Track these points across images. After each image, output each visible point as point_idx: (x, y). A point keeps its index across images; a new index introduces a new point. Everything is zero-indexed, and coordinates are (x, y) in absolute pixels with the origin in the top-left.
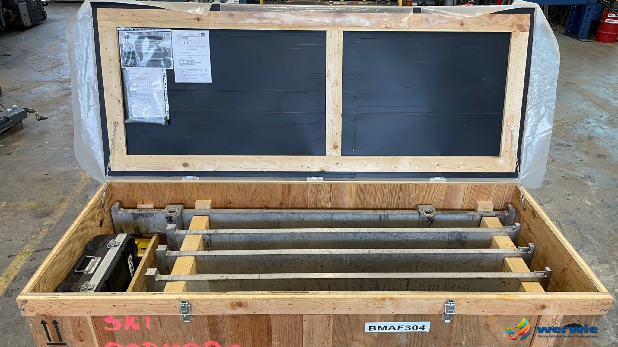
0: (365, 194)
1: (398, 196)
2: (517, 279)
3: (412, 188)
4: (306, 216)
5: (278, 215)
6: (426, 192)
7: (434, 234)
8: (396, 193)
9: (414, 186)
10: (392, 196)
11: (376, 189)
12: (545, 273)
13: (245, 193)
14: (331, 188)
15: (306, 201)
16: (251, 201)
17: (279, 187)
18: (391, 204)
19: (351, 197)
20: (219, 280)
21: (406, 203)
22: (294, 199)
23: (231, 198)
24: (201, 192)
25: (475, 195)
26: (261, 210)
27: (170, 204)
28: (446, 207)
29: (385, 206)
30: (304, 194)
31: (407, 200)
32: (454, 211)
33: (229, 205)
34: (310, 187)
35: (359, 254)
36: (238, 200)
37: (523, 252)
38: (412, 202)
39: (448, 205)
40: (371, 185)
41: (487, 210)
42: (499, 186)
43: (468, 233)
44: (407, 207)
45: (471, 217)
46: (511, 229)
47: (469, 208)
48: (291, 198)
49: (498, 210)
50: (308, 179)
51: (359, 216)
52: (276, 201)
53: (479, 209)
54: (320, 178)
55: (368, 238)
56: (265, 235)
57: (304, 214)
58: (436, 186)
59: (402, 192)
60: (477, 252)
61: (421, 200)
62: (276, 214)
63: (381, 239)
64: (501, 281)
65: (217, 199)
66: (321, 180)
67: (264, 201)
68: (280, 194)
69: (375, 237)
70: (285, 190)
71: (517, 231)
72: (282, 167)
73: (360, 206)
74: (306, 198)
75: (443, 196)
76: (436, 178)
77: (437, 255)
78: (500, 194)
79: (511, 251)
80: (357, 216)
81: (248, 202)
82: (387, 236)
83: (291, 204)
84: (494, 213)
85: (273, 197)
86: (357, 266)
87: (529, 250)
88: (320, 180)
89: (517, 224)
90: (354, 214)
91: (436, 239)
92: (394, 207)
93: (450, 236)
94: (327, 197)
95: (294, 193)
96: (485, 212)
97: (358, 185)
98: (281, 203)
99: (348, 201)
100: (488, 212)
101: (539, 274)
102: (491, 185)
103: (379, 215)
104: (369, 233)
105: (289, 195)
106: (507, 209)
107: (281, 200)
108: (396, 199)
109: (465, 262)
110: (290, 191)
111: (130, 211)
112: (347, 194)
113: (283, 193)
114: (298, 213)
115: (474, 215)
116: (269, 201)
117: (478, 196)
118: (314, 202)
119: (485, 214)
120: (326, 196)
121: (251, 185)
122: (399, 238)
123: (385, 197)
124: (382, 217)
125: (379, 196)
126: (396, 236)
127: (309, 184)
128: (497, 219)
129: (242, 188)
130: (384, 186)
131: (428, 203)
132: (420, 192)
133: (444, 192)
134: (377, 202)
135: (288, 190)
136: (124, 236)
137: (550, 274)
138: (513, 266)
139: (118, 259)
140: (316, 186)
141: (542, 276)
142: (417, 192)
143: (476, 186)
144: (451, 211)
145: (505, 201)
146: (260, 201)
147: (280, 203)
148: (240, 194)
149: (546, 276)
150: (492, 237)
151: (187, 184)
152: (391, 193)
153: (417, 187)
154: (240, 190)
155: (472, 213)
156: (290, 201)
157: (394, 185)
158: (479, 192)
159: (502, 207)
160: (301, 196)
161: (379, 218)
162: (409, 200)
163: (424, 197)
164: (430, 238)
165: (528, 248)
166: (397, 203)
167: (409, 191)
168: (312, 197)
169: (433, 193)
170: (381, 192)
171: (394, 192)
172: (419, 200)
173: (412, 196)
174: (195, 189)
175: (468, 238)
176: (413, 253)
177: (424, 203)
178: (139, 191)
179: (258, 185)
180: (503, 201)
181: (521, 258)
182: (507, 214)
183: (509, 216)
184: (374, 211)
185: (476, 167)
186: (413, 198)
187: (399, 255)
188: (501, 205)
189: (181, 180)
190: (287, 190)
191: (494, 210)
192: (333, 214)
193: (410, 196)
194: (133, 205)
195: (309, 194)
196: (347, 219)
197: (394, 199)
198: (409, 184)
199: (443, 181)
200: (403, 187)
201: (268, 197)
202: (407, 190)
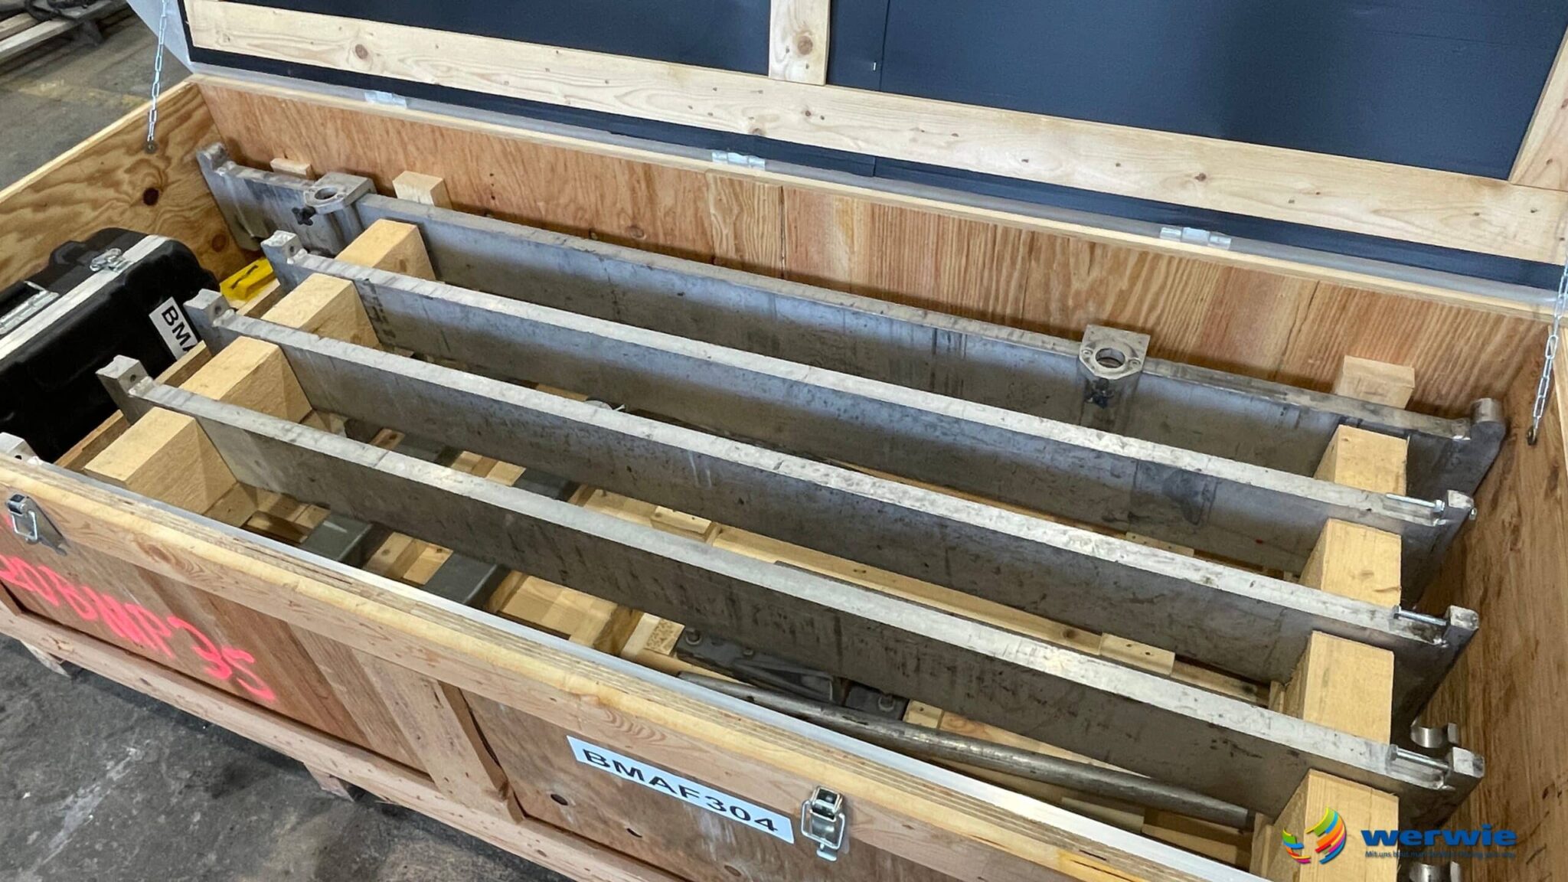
0: (899, 242)
1: (1022, 274)
2: (1294, 753)
3: (1077, 256)
5: (606, 262)
6: (1134, 280)
7: (1079, 454)
8: (1013, 263)
9: (1086, 248)
10: (999, 271)
11: (941, 236)
13: (526, 171)
14: (782, 201)
15: (709, 234)
16: (547, 202)
17: (617, 166)
18: (997, 298)
19: (852, 247)
21: (1054, 306)
22: (669, 219)
23: (490, 180)
24: (411, 148)
25: (1340, 329)
27: (340, 170)
28: (1212, 352)
29: (972, 301)
30: (697, 209)
31: (1056, 294)
32: (1230, 377)
33: (492, 201)
34: (713, 186)
36: (513, 194)
37: (1409, 635)
38: (1076, 307)
39: (1220, 344)
40: (922, 215)
41: (1375, 400)
42: (1464, 313)
43: (1219, 481)
44: (1055, 319)
45: (1293, 416)
47: (1306, 372)
48: (660, 214)
50: (714, 155)
51: (862, 322)
52: (619, 215)
53: (1343, 388)
54: (753, 160)
55: (833, 410)
58: (1175, 263)
59: (1038, 260)
60: (1196, 577)
61: (1108, 307)
62: (602, 258)
63: (878, 421)
64: (1216, 735)
65: (456, 176)
66: (755, 168)
67: (581, 208)
68: (625, 193)
69: (857, 412)
70: (638, 182)
71: (1448, 527)
72: (627, 99)
73: (884, 285)
74: (706, 225)
75: (1201, 310)
76: (1189, 230)
78: (1463, 347)
79: (1356, 611)
80: (853, 317)
81: (541, 204)
82: (901, 419)
83: (665, 234)
84: (1401, 420)
85: (608, 201)
86: (741, 502)
87: (1442, 631)
88: (753, 166)
89: (1459, 500)
90: (841, 309)
92: (1009, 311)
93: (1140, 476)
94: (771, 229)
95: (666, 199)
96: (1364, 405)
97: (873, 206)
98: (634, 227)
99: (845, 262)
100: (1376, 411)
101: (1413, 770)
102: (1425, 306)
105: (652, 199)
106: (1467, 414)
107: (630, 212)
108: (1014, 284)
110: (654, 191)
112: (838, 236)
113: (633, 190)
114: (665, 271)
115: (1305, 411)
116: (597, 211)
117: (1354, 341)
118: (732, 242)
119: (1357, 414)
120: (769, 227)
121: (536, 147)
123: (973, 270)
125: (951, 262)
127: (710, 176)
128: (1399, 448)
129: (516, 153)
130: (968, 229)
131: (1140, 324)
132: (1111, 271)
133: (1208, 291)
134: (945, 279)
135: (648, 187)
138: (1325, 683)
140: (734, 185)
141: (1425, 778)
142: (1096, 273)
143: (1350, 293)
144: (1218, 374)
145: (1478, 380)
146: (572, 207)
147: (630, 223)
148: (514, 173)
149: (1440, 785)
150: (1324, 523)
151: (373, 115)
152: (995, 260)
153: (1098, 252)
154: (511, 158)
155: (1303, 399)
156: (659, 224)
157: (1006, 231)
158: (1363, 317)
160: (690, 213)
161: (931, 344)
162: (1064, 298)
163: (1123, 297)
165: (1442, 623)
166: (1017, 300)
167: (1066, 265)
168: (725, 221)
169: (1163, 287)
170: (959, 251)
171: (1008, 257)
172: (1101, 304)
173: (1076, 285)
174: (391, 134)
175: (1217, 502)
177: (1123, 319)
179: (557, 151)
180: (1467, 379)
181: (1391, 654)
182: (1457, 438)
184: (920, 312)
185: (1376, 212)
186: (1078, 293)
189: (364, 100)
190: (643, 185)
192: (772, 296)
193: (1068, 283)
195: (712, 211)
197: (1008, 283)
198: (1067, 238)
199: (1218, 249)
200: (1043, 243)
201: (593, 199)
202: (1059, 256)
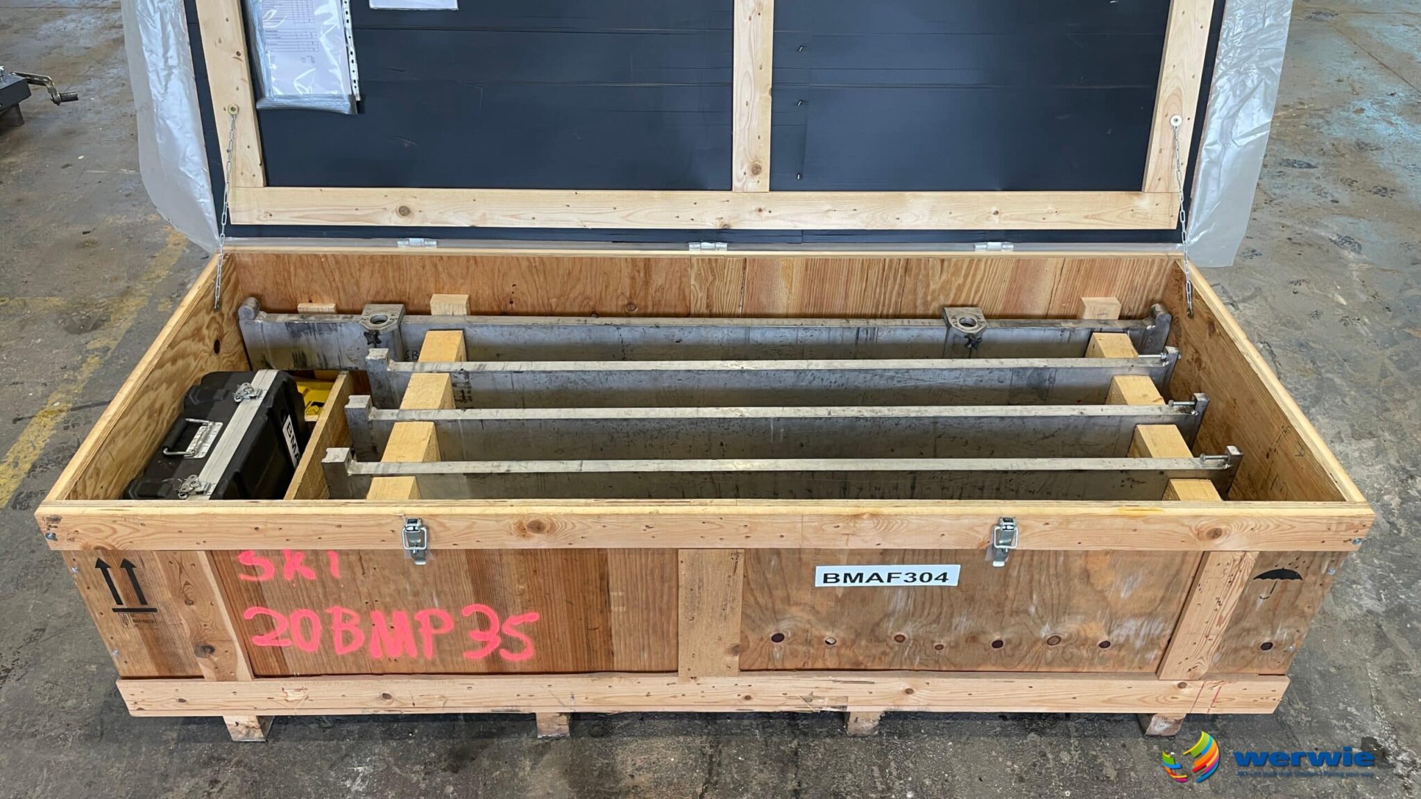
0: (823, 281)
1: (900, 285)
2: (1162, 472)
3: (933, 267)
4: (686, 333)
5: (622, 329)
6: (966, 276)
7: (980, 373)
8: (895, 279)
9: (939, 262)
10: (886, 287)
11: (850, 272)
12: (1226, 459)
13: (545, 278)
14: (745, 268)
15: (688, 299)
16: (559, 298)
17: (623, 264)
18: (884, 305)
19: (791, 289)
20: (491, 474)
21: (919, 302)
22: (659, 294)
23: (513, 289)
24: (444, 276)
25: (1078, 284)
26: (583, 319)
27: (373, 302)
28: (1010, 312)
29: (868, 310)
30: (681, 284)
31: (920, 295)
32: (1029, 321)
33: (510, 306)
34: (695, 266)
35: (806, 418)
36: (529, 295)
37: (1180, 413)
38: (933, 300)
39: (1015, 305)
40: (838, 260)
41: (1103, 318)
42: (1136, 261)
43: (1057, 369)
44: (920, 311)
45: (1067, 334)
46: (1158, 361)
47: (1062, 312)
48: (651, 291)
49: (1129, 318)
50: (691, 246)
51: (809, 334)
52: (618, 298)
53: (1087, 315)
54: (718, 245)
55: (826, 383)
56: (594, 375)
57: (682, 328)
58: (989, 262)
59: (910, 276)
60: (1076, 413)
61: (952, 296)
62: (618, 327)
63: (856, 383)
64: (1124, 476)
65: (480, 291)
66: (721, 250)
67: (588, 298)
68: (627, 281)
69: (843, 380)
70: (639, 272)
71: (1170, 365)
72: (631, 218)
73: (811, 311)
74: (687, 293)
75: (1004, 286)
76: (990, 244)
77: (984, 420)
78: (1138, 280)
79: (1153, 409)
80: (804, 332)
81: (553, 301)
82: (872, 379)
83: (653, 306)
84: (1120, 325)
85: (611, 288)
86: (802, 445)
87: (1194, 407)
88: (718, 249)
89: (1172, 350)
90: (796, 328)
91: (982, 384)
92: (891, 311)
93: (1015, 378)
94: (734, 288)
95: (658, 279)
96: (1099, 321)
97: (807, 260)
98: (630, 304)
99: (784, 300)
100: (1106, 322)
101: (1212, 462)
102: (1118, 260)
103: (855, 332)
104: (829, 370)
105: (647, 283)
106: (1151, 314)
107: (628, 294)
108: (895, 293)
109: (1047, 435)
110: (650, 275)
111: (282, 318)
112: (782, 284)
113: (633, 278)
114: (669, 327)
115: (1073, 330)
116: (601, 298)
117: (1086, 286)
118: (704, 301)
119: (1099, 326)
121: (558, 259)
122: (899, 382)
123: (869, 289)
124: (862, 335)
125: (855, 288)
126: (892, 378)
127: (694, 260)
128: (1126, 338)
129: (538, 267)
130: (867, 264)
131: (970, 303)
132: (952, 275)
133: (1008, 274)
134: (851, 299)
135: (645, 274)
136: (272, 374)
137: (1236, 461)
138: (1155, 445)
139: (259, 426)
140: (711, 262)
141: (1219, 466)
142: (944, 277)
143: (1081, 261)
144: (1022, 321)
145: (1147, 297)
146: (580, 298)
147: (626, 302)
148: (535, 281)
149: (1227, 466)
150: (1112, 379)
151: (411, 257)
152: (884, 280)
153: (946, 264)
154: (534, 271)
155: (1069, 324)
156: (650, 298)
157: (891, 261)
158: (1088, 275)
159: (1139, 312)
160: (675, 287)
161: (854, 338)
162: (926, 295)
163: (960, 288)
164: (970, 382)
165: (1193, 403)
166: (896, 303)
167: (927, 275)
168: (701, 288)
169: (982, 279)
170: (861, 278)
171: (892, 276)
172: (947, 296)
173: (932, 287)
174: (428, 267)
175: (1057, 382)
176: (927, 415)
177: (960, 302)
178: (300, 272)
179: (574, 260)
180: (1142, 298)
181: (1175, 426)
182: (1149, 327)
183: (1153, 332)
184: (844, 321)
185: (1086, 217)
186: (934, 291)
187: (896, 421)
188: (1137, 307)
189: (397, 246)
190: (642, 274)
191: (1121, 318)
192: (748, 329)
193: (928, 285)
194: (287, 306)
195: (693, 282)
196: (781, 339)
197: (891, 293)
198: (928, 259)
199: (1007, 249)
200: (913, 265)
201: (598, 290)
202: (923, 271)
